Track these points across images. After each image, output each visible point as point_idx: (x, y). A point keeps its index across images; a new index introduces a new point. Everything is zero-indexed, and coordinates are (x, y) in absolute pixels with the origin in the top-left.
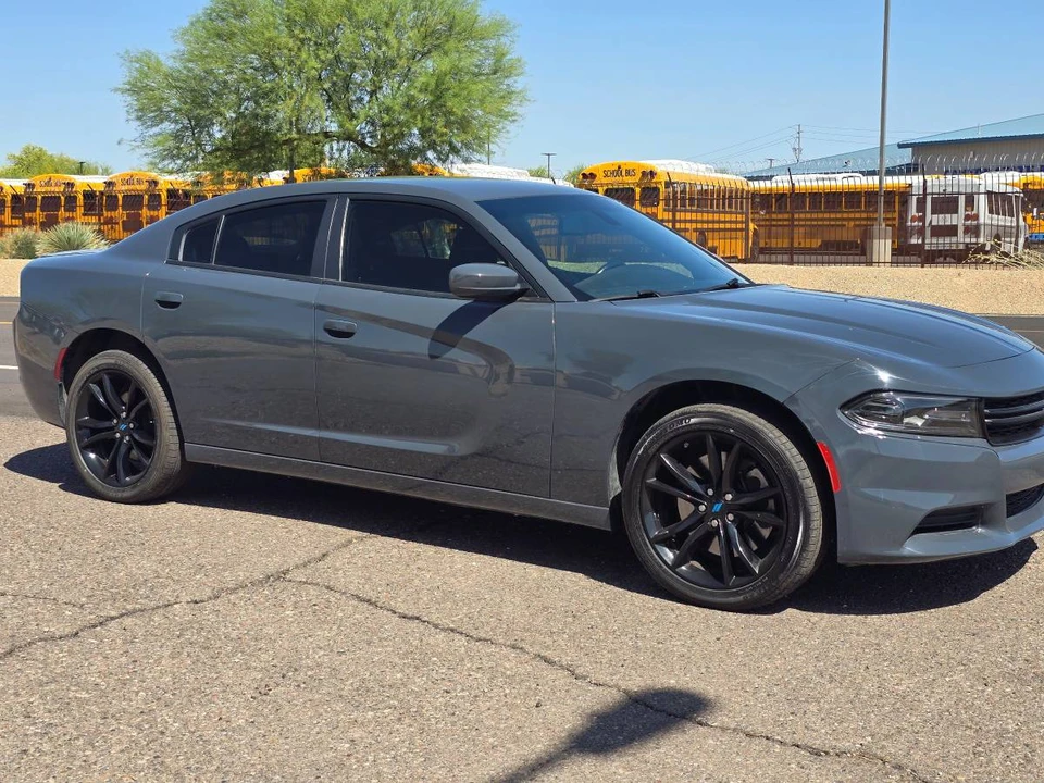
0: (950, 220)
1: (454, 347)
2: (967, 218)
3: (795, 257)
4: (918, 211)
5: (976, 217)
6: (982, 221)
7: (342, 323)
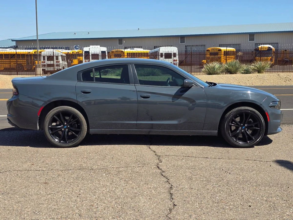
0: (52, 62)
1: (179, 98)
2: (57, 62)
3: (19, 73)
4: (44, 60)
5: (59, 62)
6: (60, 63)
7: (145, 95)
